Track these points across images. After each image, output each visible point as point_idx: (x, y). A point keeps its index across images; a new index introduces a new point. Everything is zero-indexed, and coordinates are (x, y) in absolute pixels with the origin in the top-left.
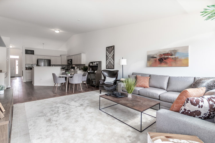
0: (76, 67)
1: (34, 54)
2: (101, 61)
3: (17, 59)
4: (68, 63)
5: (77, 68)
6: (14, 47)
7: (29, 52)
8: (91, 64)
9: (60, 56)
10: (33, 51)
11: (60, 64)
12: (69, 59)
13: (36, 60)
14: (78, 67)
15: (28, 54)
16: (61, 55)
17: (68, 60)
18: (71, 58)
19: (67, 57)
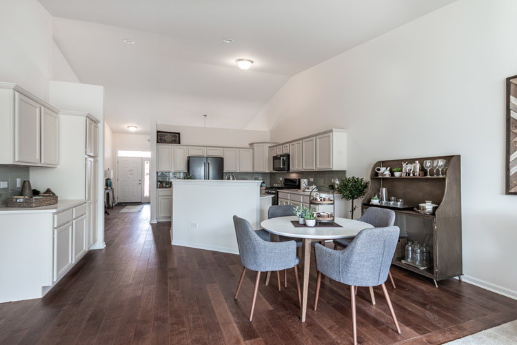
0: (304, 182)
1: (179, 143)
2: (459, 156)
3: (147, 159)
4: (274, 169)
5: (310, 184)
6: (139, 129)
7: (168, 137)
8: (385, 172)
9: (248, 146)
10: (179, 134)
11: (250, 170)
12: (279, 153)
13: (186, 159)
14: (312, 180)
15: (165, 142)
16: (251, 144)
17: (275, 158)
18: (285, 152)
19: (270, 147)
